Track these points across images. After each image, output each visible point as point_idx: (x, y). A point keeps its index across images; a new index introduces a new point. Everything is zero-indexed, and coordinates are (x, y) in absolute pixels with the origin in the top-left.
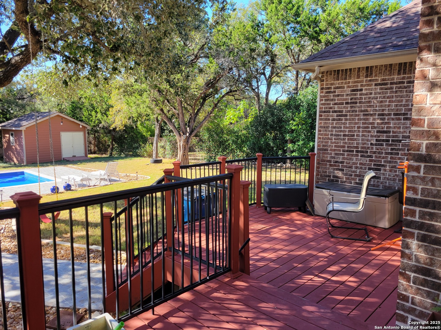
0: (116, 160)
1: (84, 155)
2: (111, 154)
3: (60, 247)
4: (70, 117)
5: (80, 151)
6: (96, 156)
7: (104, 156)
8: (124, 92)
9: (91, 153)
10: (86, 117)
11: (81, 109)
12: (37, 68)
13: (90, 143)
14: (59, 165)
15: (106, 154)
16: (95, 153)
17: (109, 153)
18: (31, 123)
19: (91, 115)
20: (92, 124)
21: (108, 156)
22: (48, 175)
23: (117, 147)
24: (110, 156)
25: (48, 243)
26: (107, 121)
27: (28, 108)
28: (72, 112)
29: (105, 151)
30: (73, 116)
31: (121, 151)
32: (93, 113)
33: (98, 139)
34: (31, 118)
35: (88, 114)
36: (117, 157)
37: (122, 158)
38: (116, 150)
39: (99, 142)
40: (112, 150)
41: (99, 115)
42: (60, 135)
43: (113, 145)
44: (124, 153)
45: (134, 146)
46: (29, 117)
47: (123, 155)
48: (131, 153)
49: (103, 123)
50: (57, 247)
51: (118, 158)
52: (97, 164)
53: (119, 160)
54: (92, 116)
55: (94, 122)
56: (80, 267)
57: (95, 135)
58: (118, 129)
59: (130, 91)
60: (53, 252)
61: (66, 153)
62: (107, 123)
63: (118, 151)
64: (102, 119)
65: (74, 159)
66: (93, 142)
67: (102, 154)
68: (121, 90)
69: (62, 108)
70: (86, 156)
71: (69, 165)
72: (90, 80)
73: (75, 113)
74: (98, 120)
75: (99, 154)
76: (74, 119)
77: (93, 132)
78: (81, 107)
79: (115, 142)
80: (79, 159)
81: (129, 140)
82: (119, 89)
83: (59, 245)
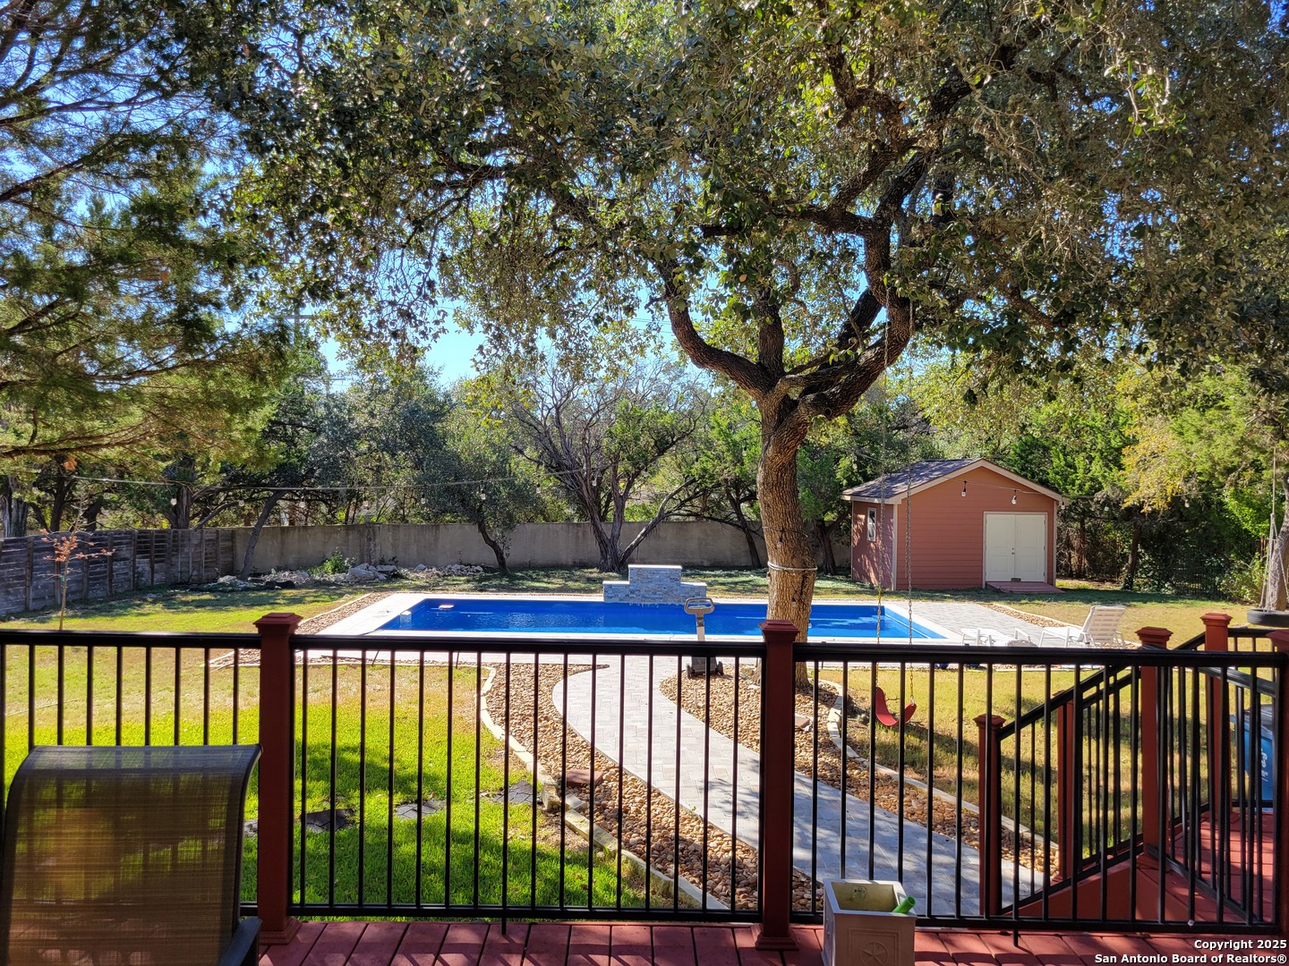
0: (1140, 604)
1: (1043, 579)
2: (1129, 583)
3: (912, 792)
4: (1016, 473)
5: (1034, 567)
6: (1083, 584)
7: (1108, 586)
8: (1152, 404)
9: (1070, 576)
10: (1057, 473)
11: (1046, 449)
12: (926, 362)
13: (1069, 545)
14: (970, 599)
15: (1114, 582)
16: (1080, 576)
17: (1122, 580)
18: (919, 486)
19: (1071, 466)
20: (1075, 492)
21: (1118, 588)
22: (936, 622)
23: (1151, 564)
24: (1125, 587)
25: (890, 778)
26: (1119, 484)
27: (916, 450)
28: (1022, 458)
29: (1112, 573)
30: (1022, 470)
31: (1164, 577)
32: (1080, 461)
33: (1094, 535)
34: (918, 475)
35: (1063, 463)
36: (1146, 594)
37: (1162, 599)
38: (1146, 571)
39: (1096, 544)
40: (1133, 570)
41: (1097, 468)
42: (981, 519)
43: (1136, 556)
44: (1173, 585)
45: (1207, 563)
46: (914, 472)
47: (1168, 590)
48: (1197, 586)
49: (1107, 489)
50: (906, 790)
51: (1145, 598)
52: (1078, 606)
53: (1149, 604)
54: (1075, 469)
55: (1081, 487)
56: (943, 848)
57: (1082, 523)
58: (1147, 509)
59: (1171, 400)
60: (895, 799)
61: (995, 569)
62: (1120, 488)
63: (1152, 577)
64: (1104, 477)
65: (1015, 588)
66: (1076, 543)
67: (1103, 581)
68: (1143, 400)
69: (1002, 446)
70: (1051, 582)
71: (995, 604)
72: (1036, 385)
73: (1030, 462)
74: (1092, 479)
75: (1092, 579)
76: (1025, 477)
77: (1079, 514)
78: (1046, 444)
79: (1143, 547)
80: (1027, 589)
81: (1191, 542)
82: (1135, 398)
83: (911, 787)
